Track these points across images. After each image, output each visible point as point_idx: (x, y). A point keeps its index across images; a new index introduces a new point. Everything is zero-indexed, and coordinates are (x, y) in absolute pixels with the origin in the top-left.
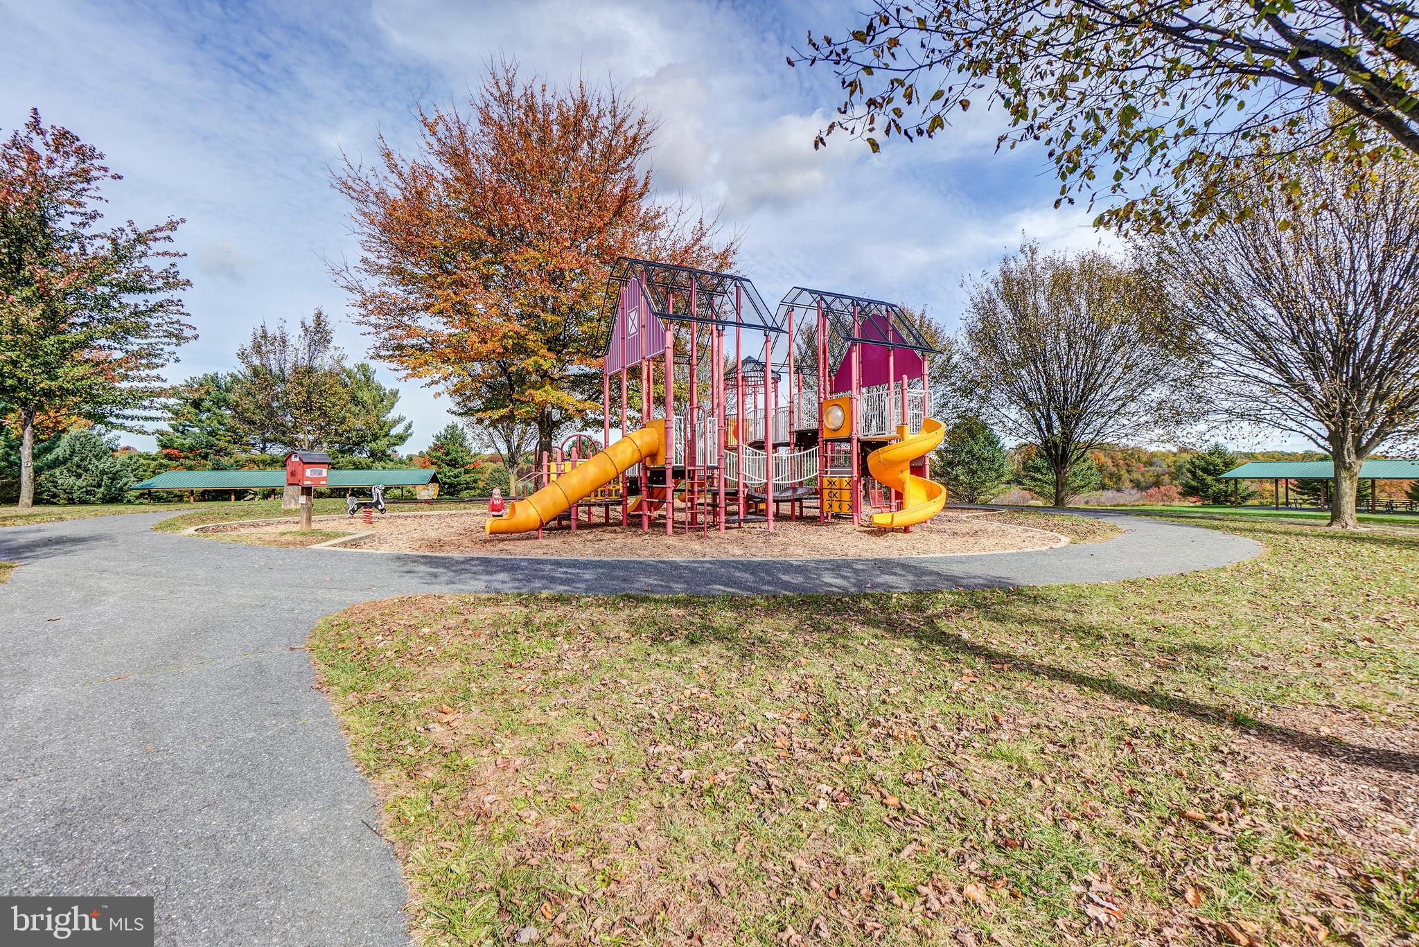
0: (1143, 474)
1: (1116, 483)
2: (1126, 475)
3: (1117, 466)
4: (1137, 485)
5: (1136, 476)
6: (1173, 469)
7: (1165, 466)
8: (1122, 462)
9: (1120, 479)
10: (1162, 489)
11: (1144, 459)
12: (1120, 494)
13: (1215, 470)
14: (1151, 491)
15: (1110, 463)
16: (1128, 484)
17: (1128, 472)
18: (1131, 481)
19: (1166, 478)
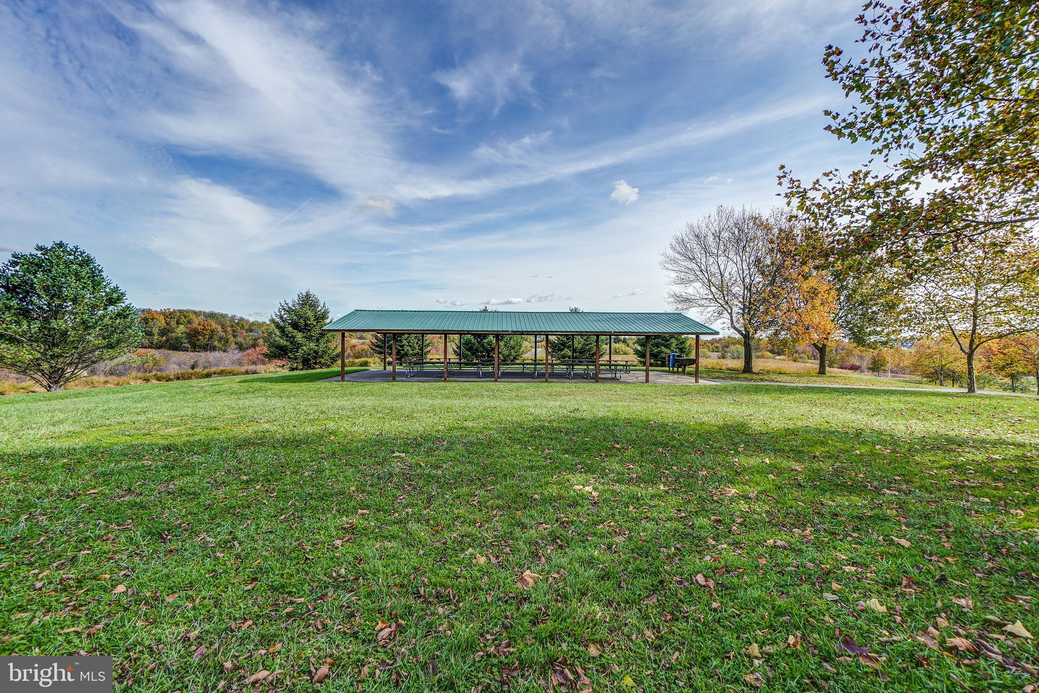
0: (245, 338)
1: (224, 345)
2: (232, 339)
3: (226, 331)
4: (241, 347)
5: (240, 339)
6: (265, 335)
7: (260, 332)
8: (229, 329)
9: (227, 342)
10: (257, 349)
11: (246, 327)
12: (226, 354)
13: (306, 325)
14: (249, 351)
15: (219, 328)
16: (233, 346)
17: (234, 336)
18: (236, 343)
19: (261, 341)
